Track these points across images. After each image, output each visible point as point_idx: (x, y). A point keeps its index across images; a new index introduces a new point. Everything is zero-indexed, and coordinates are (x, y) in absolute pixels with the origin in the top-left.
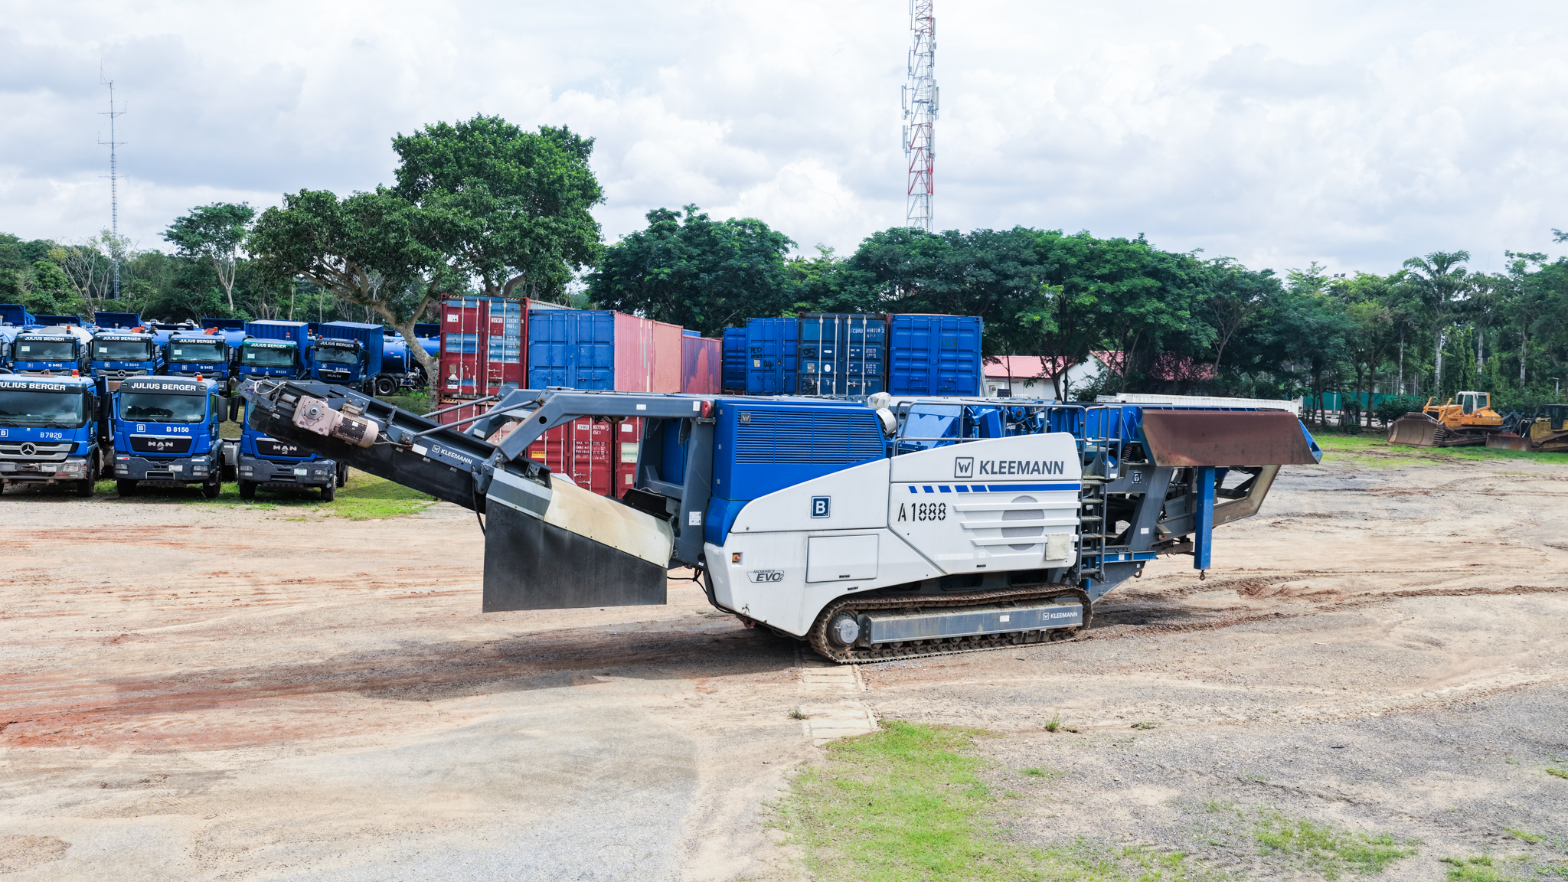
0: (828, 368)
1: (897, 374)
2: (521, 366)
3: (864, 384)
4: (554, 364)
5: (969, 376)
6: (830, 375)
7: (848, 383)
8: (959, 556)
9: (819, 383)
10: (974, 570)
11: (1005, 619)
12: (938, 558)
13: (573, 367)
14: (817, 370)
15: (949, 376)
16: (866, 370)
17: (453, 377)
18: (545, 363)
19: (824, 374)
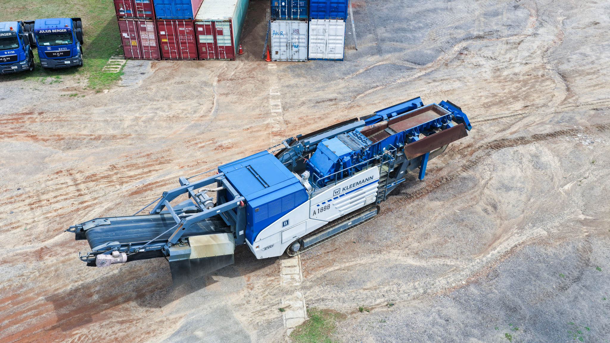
0: (283, 4)
1: (313, 5)
2: (150, 4)
3: (299, 10)
4: (165, 3)
5: (343, 5)
6: (285, 6)
7: (292, 10)
8: (334, 216)
9: (280, 10)
10: (340, 216)
11: (350, 223)
13: (173, 4)
14: (279, 5)
15: (335, 5)
16: (300, 4)
17: (121, 9)
18: (161, 2)
19: (282, 6)
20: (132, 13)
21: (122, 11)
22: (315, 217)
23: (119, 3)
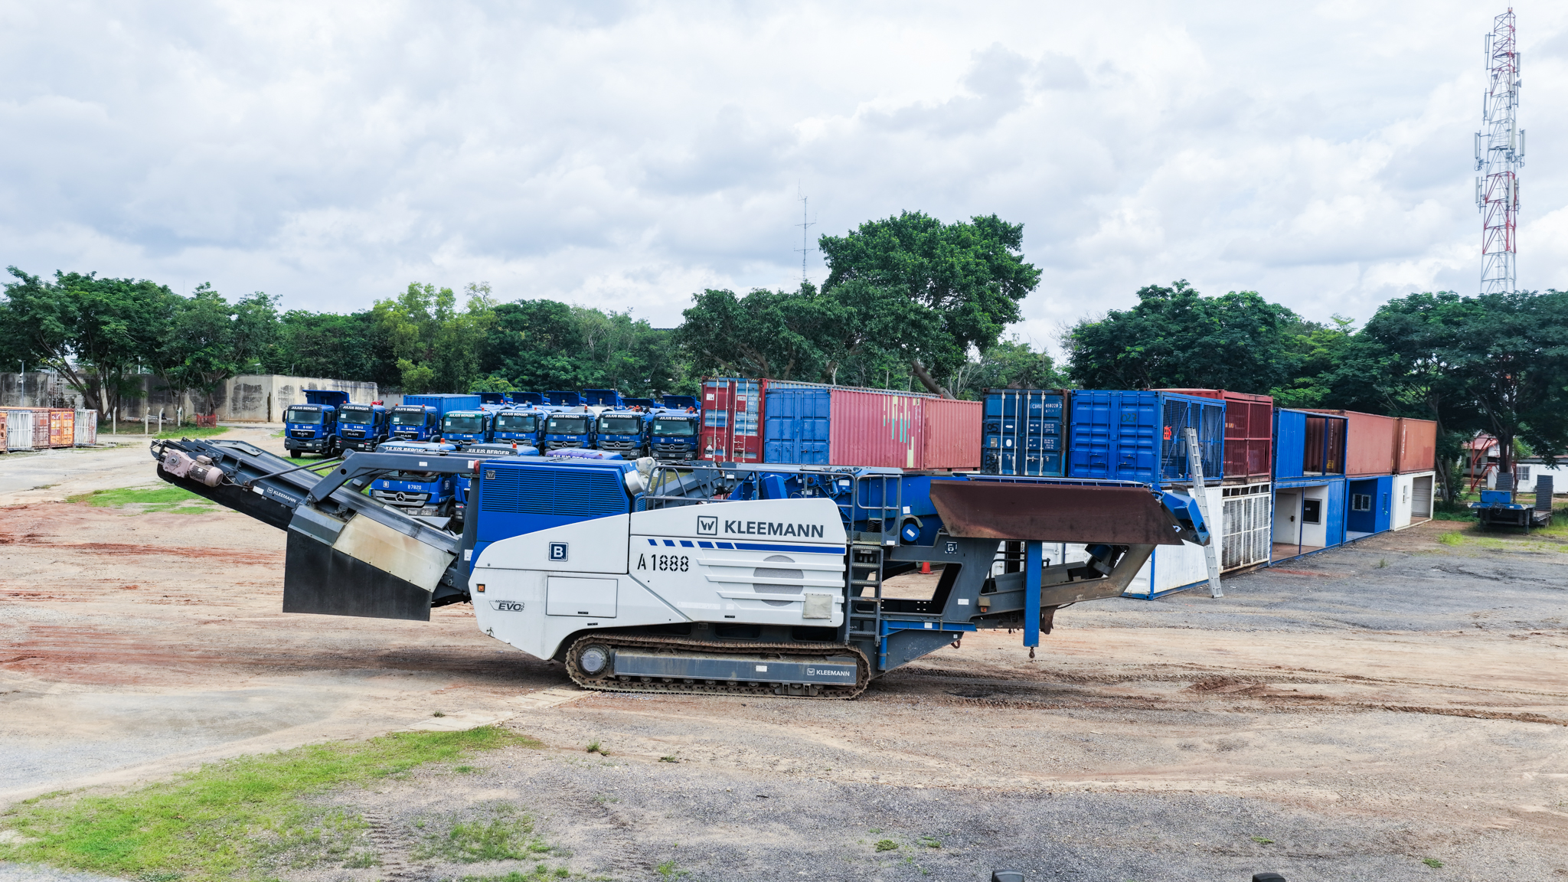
0: (1009, 443)
1: (1077, 450)
2: (757, 438)
3: (1042, 459)
4: (784, 437)
5: (1148, 453)
6: (1011, 450)
7: (1027, 458)
8: (704, 606)
9: (1000, 457)
10: (722, 619)
11: (762, 669)
12: (681, 605)
13: (798, 440)
14: (999, 445)
15: (1129, 452)
16: (1044, 445)
17: (709, 448)
18: (777, 436)
19: (1006, 449)
20: (724, 455)
21: (710, 452)
22: (640, 574)
23: (708, 435)
